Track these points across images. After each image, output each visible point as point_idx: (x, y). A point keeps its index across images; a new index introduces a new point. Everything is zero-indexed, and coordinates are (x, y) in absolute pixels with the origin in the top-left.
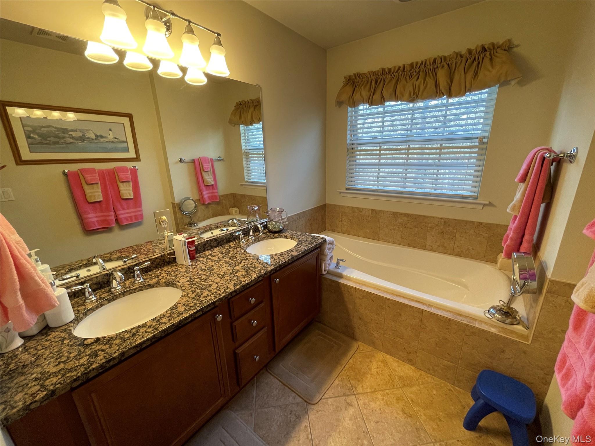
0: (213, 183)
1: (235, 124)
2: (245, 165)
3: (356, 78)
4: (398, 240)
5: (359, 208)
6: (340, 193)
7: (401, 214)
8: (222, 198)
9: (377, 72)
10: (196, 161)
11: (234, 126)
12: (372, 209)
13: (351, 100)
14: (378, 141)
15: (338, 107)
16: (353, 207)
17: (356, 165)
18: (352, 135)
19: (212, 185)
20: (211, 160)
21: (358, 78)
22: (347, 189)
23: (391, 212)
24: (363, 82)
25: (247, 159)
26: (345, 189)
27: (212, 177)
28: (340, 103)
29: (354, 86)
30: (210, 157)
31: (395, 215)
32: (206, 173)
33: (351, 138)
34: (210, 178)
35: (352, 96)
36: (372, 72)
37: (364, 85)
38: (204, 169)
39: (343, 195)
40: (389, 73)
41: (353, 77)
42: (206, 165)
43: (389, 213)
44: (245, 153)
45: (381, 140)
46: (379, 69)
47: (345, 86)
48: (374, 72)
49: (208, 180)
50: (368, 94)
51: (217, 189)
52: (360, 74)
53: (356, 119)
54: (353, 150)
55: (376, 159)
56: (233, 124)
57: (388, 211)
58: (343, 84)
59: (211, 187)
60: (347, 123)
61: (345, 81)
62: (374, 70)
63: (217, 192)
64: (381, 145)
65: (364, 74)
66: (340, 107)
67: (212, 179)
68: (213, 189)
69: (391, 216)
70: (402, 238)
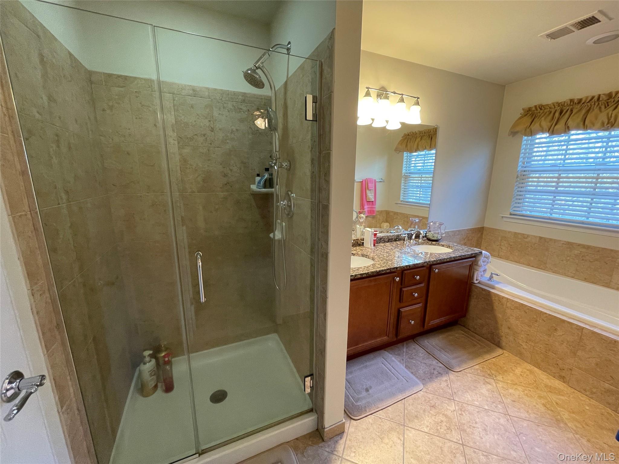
0: (373, 200)
1: (400, 151)
2: (402, 187)
3: (537, 110)
4: (571, 273)
5: (523, 234)
6: (503, 217)
7: (579, 245)
8: (377, 213)
9: (563, 103)
10: (363, 181)
11: (398, 153)
12: (540, 237)
13: (528, 130)
14: (557, 168)
15: (511, 136)
16: (515, 233)
17: (526, 191)
18: (524, 162)
19: (373, 201)
20: (375, 180)
21: (539, 109)
22: (511, 214)
23: (565, 242)
24: (544, 113)
25: (405, 181)
26: (509, 214)
27: (373, 195)
28: (514, 133)
29: (534, 116)
30: (374, 179)
31: (570, 245)
32: (369, 191)
33: (523, 165)
34: (372, 196)
35: (530, 126)
36: (557, 103)
37: (546, 115)
38: (369, 187)
39: (505, 219)
40: (579, 103)
41: (534, 109)
42: (371, 184)
43: (562, 243)
44: (404, 176)
45: (561, 168)
46: (567, 100)
47: (523, 117)
48: (560, 103)
49: (370, 197)
50: (549, 124)
51: (375, 205)
52: (542, 106)
53: (532, 147)
54: (525, 177)
55: (553, 186)
56: (398, 152)
57: (560, 241)
58: (521, 115)
59: (371, 203)
60: (520, 151)
61: (523, 112)
62: (560, 102)
63: (375, 208)
64: (560, 172)
65: (547, 105)
66: (513, 136)
67: (373, 197)
68: (373, 204)
69: (564, 246)
70: (577, 270)
